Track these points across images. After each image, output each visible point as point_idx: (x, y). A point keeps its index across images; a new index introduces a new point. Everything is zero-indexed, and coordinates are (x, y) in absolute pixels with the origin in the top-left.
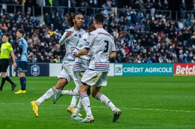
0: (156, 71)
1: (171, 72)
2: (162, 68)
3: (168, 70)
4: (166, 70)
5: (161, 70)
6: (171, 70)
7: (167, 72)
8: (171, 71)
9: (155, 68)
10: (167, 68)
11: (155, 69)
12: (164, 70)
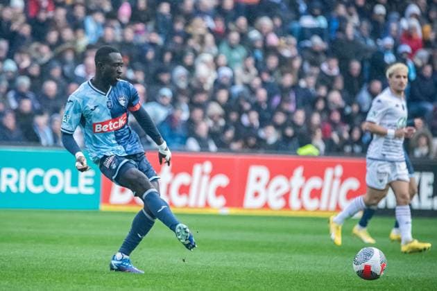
0: (17, 184)
1: (90, 191)
2: (46, 170)
3: (75, 183)
4: (65, 178)
5: (38, 181)
6: (90, 182)
7: (70, 190)
8: (87, 186)
9: (13, 172)
10: (68, 173)
11: (9, 176)
12: (54, 181)
